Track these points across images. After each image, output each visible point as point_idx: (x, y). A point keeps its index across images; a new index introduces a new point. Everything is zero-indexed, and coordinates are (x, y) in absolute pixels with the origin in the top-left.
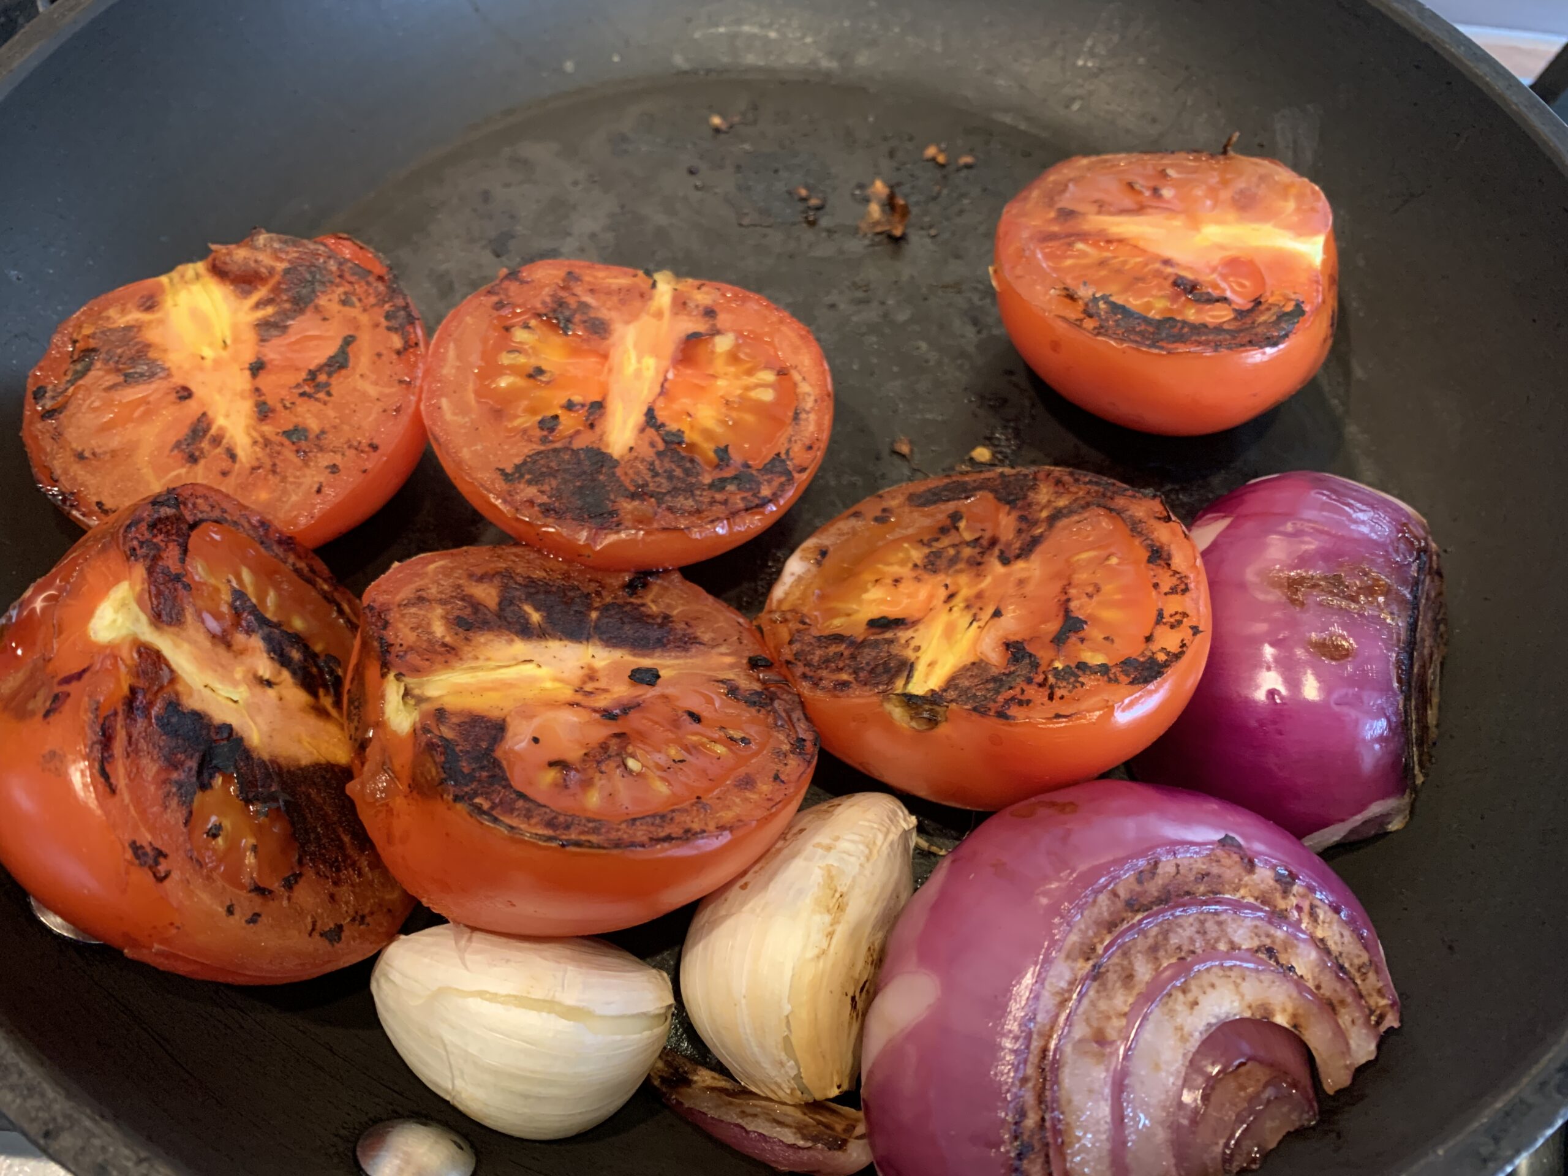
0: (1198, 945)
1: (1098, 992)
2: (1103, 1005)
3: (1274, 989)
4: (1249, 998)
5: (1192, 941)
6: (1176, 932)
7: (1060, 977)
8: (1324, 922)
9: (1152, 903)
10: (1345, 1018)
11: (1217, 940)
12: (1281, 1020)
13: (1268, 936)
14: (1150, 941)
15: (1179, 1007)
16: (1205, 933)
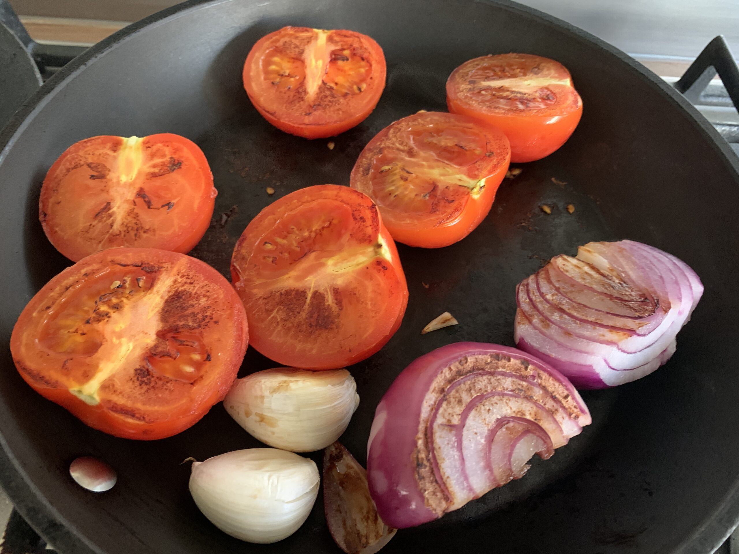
0: (489, 388)
1: (447, 405)
2: (450, 410)
3: (524, 405)
4: (514, 409)
5: (486, 387)
6: (478, 383)
7: (430, 399)
8: (545, 380)
9: (467, 373)
10: (558, 417)
11: (497, 386)
12: (528, 417)
13: (519, 384)
14: (467, 386)
15: (483, 411)
16: (491, 383)
